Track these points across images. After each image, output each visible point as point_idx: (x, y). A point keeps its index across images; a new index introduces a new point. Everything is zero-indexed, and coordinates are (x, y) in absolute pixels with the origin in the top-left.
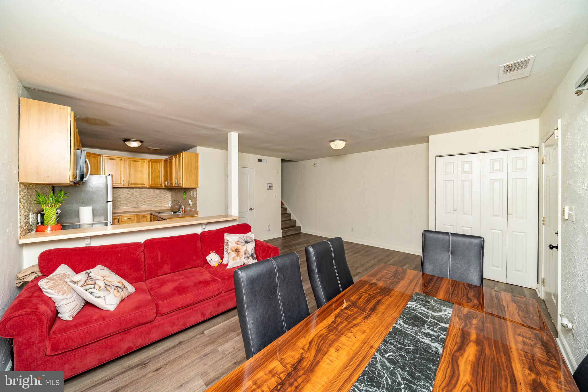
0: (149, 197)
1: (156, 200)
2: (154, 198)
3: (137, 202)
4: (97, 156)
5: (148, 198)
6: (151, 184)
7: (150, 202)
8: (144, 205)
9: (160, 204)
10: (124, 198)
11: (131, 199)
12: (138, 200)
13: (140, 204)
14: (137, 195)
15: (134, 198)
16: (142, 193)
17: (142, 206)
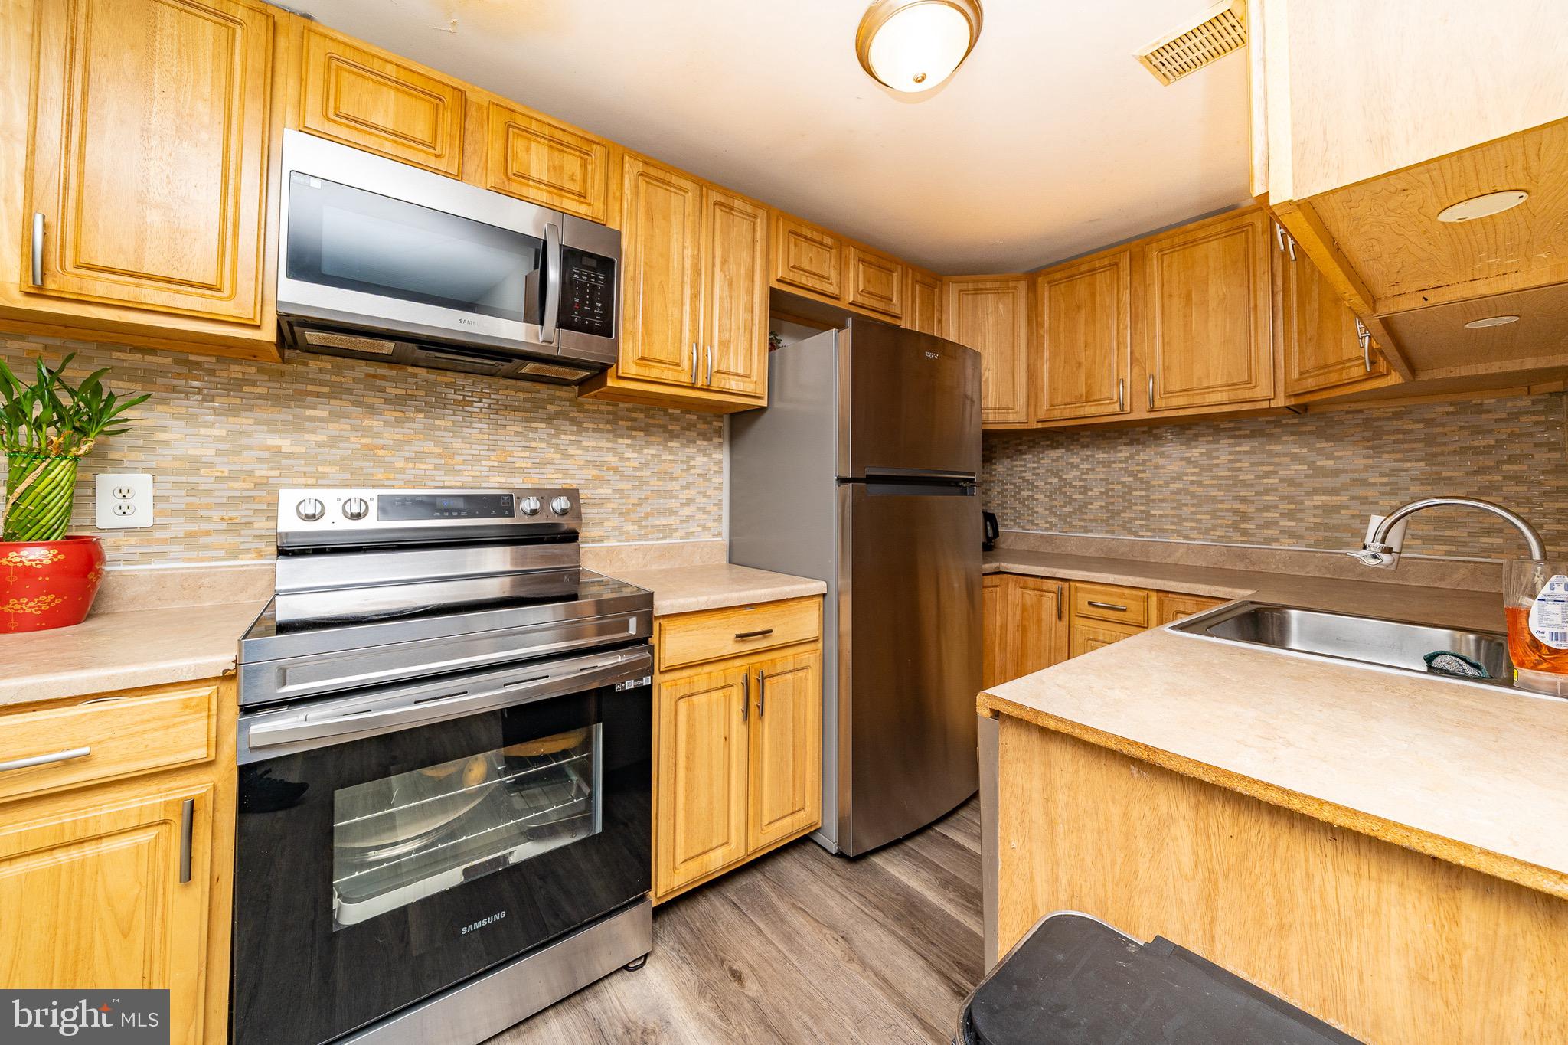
0: (1329, 482)
3: (1236, 512)
4: (1012, 284)
5: (1316, 491)
6: (1297, 374)
7: (1335, 519)
8: (1291, 534)
10: (1167, 484)
11: (1200, 491)
12: (1243, 500)
13: (1258, 527)
14: (1238, 465)
15: (1220, 488)
16: (1271, 454)
17: (1277, 540)
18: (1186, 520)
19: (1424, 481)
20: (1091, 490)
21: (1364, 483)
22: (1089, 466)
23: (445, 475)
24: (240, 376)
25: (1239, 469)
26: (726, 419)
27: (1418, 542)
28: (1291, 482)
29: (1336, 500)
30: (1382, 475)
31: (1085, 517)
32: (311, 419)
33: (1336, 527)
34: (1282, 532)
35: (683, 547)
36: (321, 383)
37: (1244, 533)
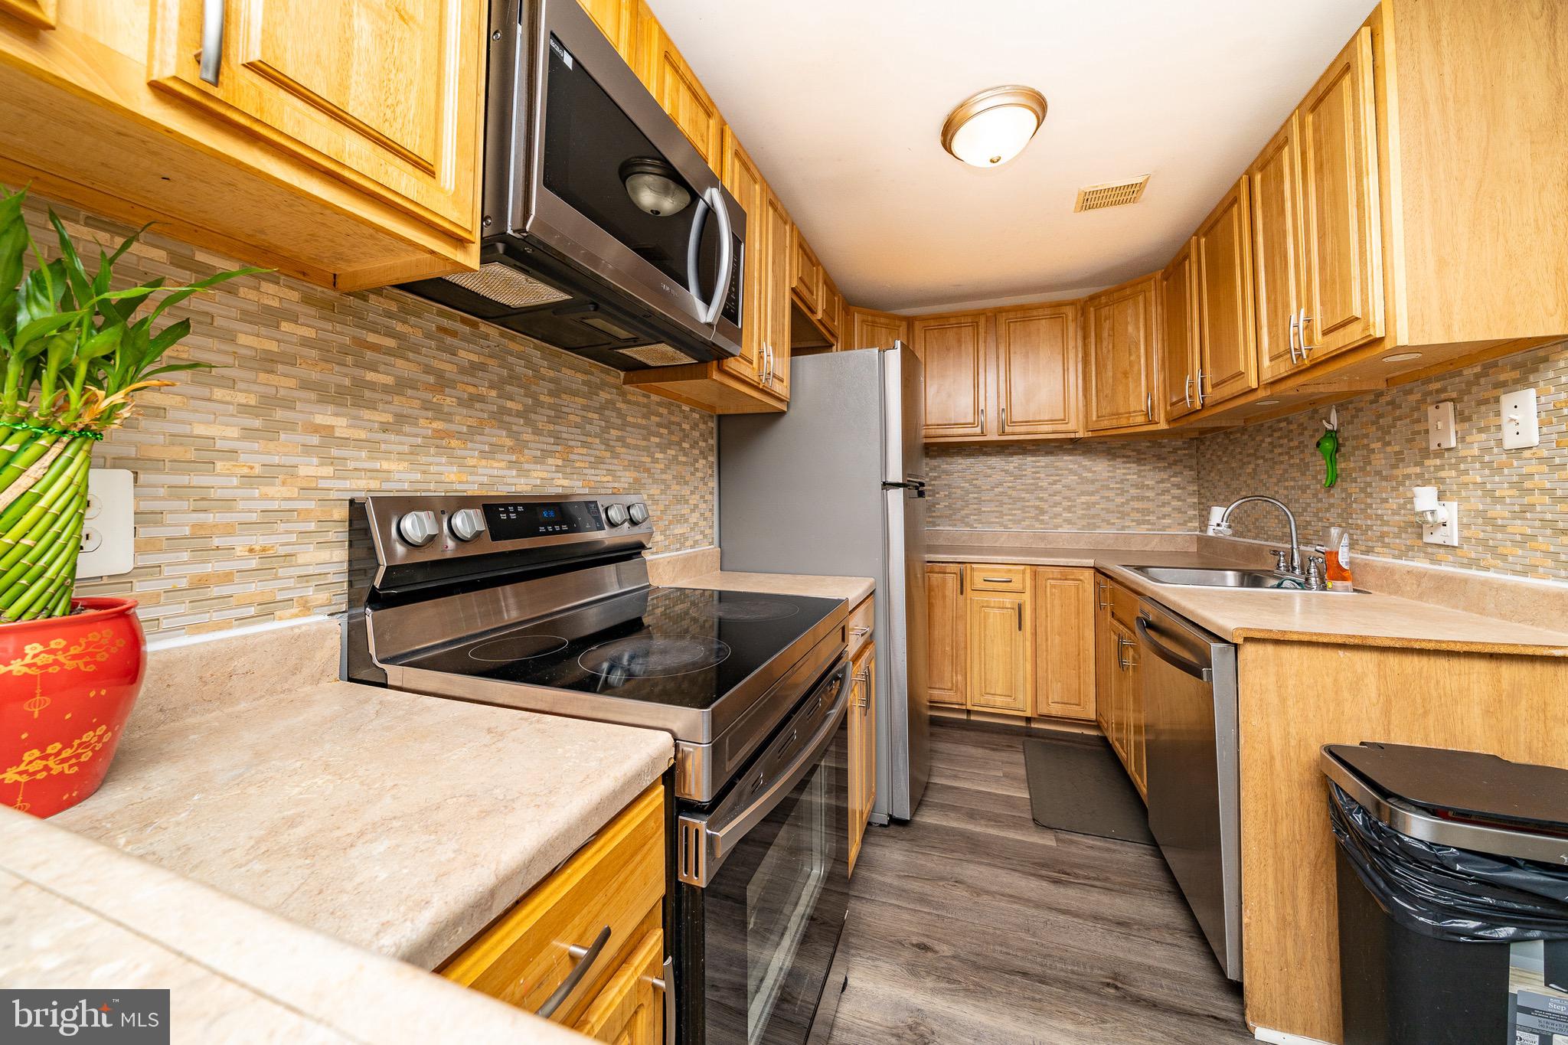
0: (1091, 488)
1: (1119, 500)
2: (1111, 494)
3: (1037, 508)
5: (1083, 493)
6: (1094, 418)
7: (1092, 512)
8: (1069, 521)
9: (1144, 522)
11: (1014, 494)
12: (1041, 499)
13: (1050, 518)
14: (1038, 475)
15: (1027, 491)
16: (1057, 468)
17: (1061, 526)
18: (1006, 515)
19: (1136, 486)
20: (938, 493)
21: (1108, 488)
22: (936, 474)
24: (275, 304)
25: (1039, 478)
26: (715, 419)
27: (1134, 524)
28: (1068, 487)
29: (1094, 499)
30: (1117, 483)
31: (934, 514)
32: (372, 386)
33: (1094, 517)
34: (1065, 521)
35: (696, 556)
36: (391, 334)
37: (1042, 522)
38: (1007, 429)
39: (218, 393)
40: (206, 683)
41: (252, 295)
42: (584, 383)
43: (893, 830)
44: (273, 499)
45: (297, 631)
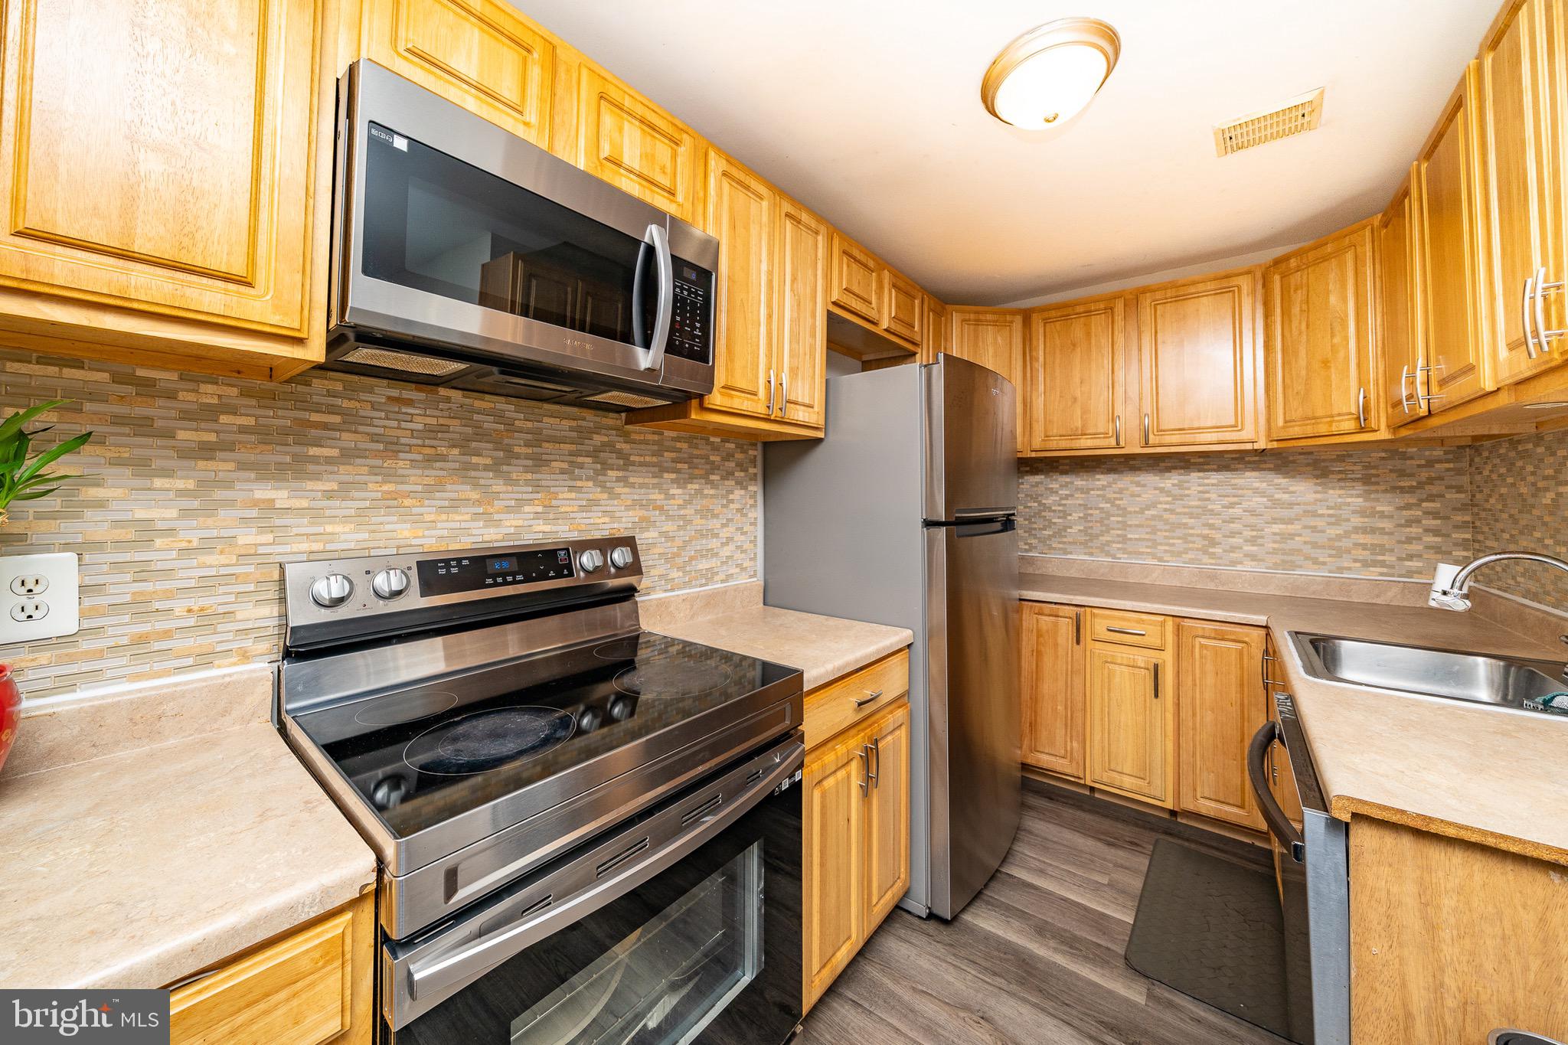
1: (1333, 531)
2: (1320, 523)
3: (1205, 537)
5: (1275, 521)
6: (1281, 423)
7: (1290, 545)
8: (1253, 557)
9: (1375, 563)
10: (1142, 511)
11: (1173, 518)
12: (1211, 527)
13: (1225, 551)
14: (1207, 495)
15: (1191, 516)
16: (1235, 487)
17: (1241, 563)
18: (1161, 544)
19: (1362, 513)
20: (1070, 515)
21: (1315, 514)
22: (1067, 492)
23: (485, 527)
24: (215, 401)
25: (1208, 499)
26: (760, 447)
27: (1358, 565)
28: (1252, 512)
29: (1291, 528)
30: (1328, 508)
31: (1065, 540)
32: (315, 460)
33: (1292, 552)
34: (1246, 555)
35: (726, 592)
36: (332, 410)
37: (1212, 555)
38: (1152, 439)
39: (158, 482)
40: (136, 724)
41: (191, 397)
42: (572, 429)
43: (931, 927)
44: (211, 566)
45: (227, 679)
